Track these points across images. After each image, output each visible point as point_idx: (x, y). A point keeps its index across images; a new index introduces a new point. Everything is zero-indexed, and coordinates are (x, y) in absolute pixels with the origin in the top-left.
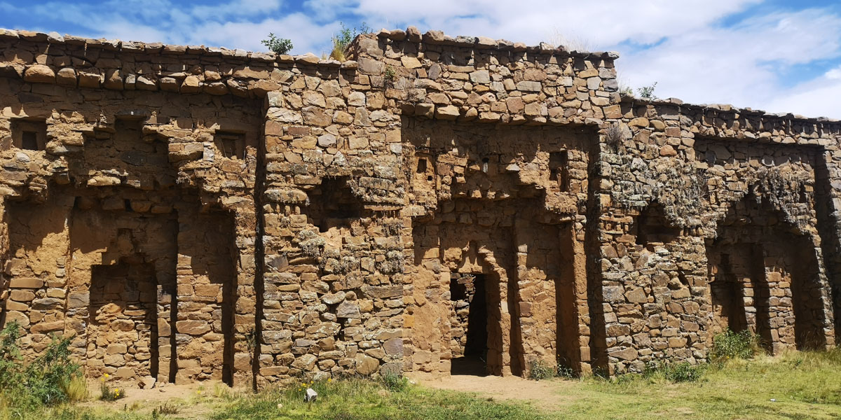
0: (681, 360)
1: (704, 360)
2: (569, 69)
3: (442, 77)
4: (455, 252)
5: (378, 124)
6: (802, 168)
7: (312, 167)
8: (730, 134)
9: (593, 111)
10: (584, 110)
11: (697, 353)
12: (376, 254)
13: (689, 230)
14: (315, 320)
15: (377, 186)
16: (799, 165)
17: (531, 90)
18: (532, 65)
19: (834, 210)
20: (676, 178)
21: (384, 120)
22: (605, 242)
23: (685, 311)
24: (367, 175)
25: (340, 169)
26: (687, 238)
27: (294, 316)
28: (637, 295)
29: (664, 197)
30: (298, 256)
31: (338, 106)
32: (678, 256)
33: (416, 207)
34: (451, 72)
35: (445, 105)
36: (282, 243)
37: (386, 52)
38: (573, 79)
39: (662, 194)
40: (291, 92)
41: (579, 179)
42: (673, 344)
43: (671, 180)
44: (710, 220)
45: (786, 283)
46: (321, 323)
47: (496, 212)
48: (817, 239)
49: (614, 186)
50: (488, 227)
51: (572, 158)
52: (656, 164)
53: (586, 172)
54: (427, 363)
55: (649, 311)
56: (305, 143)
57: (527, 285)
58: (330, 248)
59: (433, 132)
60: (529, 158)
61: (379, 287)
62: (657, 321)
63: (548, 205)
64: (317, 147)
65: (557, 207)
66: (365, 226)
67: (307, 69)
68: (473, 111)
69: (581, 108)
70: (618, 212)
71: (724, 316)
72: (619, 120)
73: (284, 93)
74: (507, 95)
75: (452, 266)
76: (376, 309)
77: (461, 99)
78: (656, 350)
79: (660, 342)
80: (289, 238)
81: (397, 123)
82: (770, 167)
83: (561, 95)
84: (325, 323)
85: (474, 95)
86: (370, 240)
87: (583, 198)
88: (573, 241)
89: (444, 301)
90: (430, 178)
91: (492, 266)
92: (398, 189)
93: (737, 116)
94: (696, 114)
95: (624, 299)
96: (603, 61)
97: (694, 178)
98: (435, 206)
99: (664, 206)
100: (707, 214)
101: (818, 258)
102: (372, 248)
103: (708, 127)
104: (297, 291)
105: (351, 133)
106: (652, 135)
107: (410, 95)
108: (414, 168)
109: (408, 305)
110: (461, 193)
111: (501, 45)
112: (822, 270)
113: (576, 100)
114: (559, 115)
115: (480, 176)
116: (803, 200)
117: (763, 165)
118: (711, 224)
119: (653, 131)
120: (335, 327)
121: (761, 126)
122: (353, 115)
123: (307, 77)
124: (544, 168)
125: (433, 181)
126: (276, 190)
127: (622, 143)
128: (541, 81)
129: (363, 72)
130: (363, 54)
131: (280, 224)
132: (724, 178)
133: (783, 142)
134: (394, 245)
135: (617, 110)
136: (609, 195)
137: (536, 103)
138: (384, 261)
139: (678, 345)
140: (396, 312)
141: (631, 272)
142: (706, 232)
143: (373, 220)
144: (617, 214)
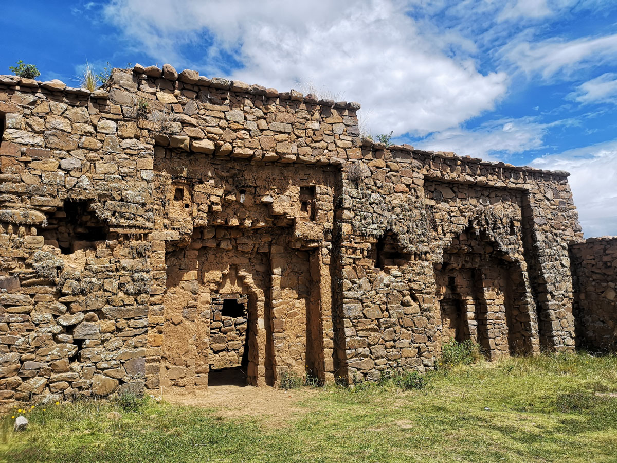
0: (412, 368)
1: (432, 368)
2: (317, 115)
3: (198, 113)
4: (216, 275)
5: (128, 151)
6: (511, 207)
7: (51, 188)
8: (453, 177)
9: (338, 152)
10: (330, 151)
11: (426, 362)
12: (120, 276)
13: (418, 255)
14: (47, 342)
15: (124, 210)
16: (509, 205)
17: (283, 130)
18: (283, 109)
19: (537, 241)
20: (408, 211)
21: (135, 148)
22: (346, 265)
23: (415, 325)
24: (113, 199)
25: (83, 192)
26: (417, 262)
27: (23, 339)
28: (373, 311)
29: (398, 227)
30: (31, 278)
31: (85, 132)
32: (409, 278)
33: (170, 232)
34: (208, 110)
35: (200, 139)
36: (13, 264)
37: (141, 86)
38: (320, 124)
39: (396, 225)
40: (33, 115)
41: (326, 211)
42: (405, 354)
43: (404, 213)
44: (438, 248)
45: (501, 300)
46: (55, 345)
47: (254, 239)
48: (524, 265)
49: (354, 217)
50: (247, 253)
51: (319, 192)
52: (391, 199)
53: (332, 204)
54: (182, 378)
55: (385, 326)
56: (46, 165)
57: (281, 304)
58: (70, 270)
59: (190, 163)
60: (282, 190)
61: (123, 308)
62: (391, 334)
63: (298, 233)
64: (59, 170)
65: (306, 234)
66: (111, 248)
67: (53, 95)
68: (228, 146)
69: (327, 148)
70: (358, 239)
71: (451, 328)
72: (360, 161)
73: (24, 115)
74: (260, 134)
75: (212, 288)
76: (119, 330)
77: (216, 134)
78: (391, 360)
79: (394, 352)
80: (23, 259)
81: (149, 151)
82: (486, 206)
83: (310, 137)
84: (59, 345)
85: (229, 132)
86: (116, 262)
87: (329, 227)
88: (319, 265)
89: (203, 319)
90: (187, 206)
91: (250, 287)
92: (147, 214)
93: (459, 163)
94: (425, 159)
95: (362, 315)
96: (347, 111)
97: (424, 212)
98: (189, 232)
99: (398, 235)
100: (436, 243)
101: (525, 280)
102: (117, 270)
103: (435, 170)
104: (28, 313)
105: (99, 158)
106: (388, 175)
107: (163, 127)
108: (171, 195)
109: (157, 324)
110: (219, 221)
111: (255, 89)
112: (528, 290)
113: (323, 142)
114: (308, 155)
115: (238, 206)
116: (512, 233)
117: (481, 204)
118: (438, 251)
119: (389, 172)
120: (71, 349)
121: (479, 172)
122: (102, 141)
123: (52, 103)
124: (295, 200)
125: (190, 209)
126: (9, 211)
127: (362, 180)
128: (291, 124)
129: (115, 102)
130: (117, 86)
131: (12, 244)
132: (449, 213)
133: (496, 185)
134: (141, 267)
135: (358, 152)
136: (350, 224)
137: (287, 142)
138: (129, 282)
139: (410, 355)
140: (139, 331)
141: (369, 291)
142: (434, 258)
143: (120, 243)
144: (357, 241)
